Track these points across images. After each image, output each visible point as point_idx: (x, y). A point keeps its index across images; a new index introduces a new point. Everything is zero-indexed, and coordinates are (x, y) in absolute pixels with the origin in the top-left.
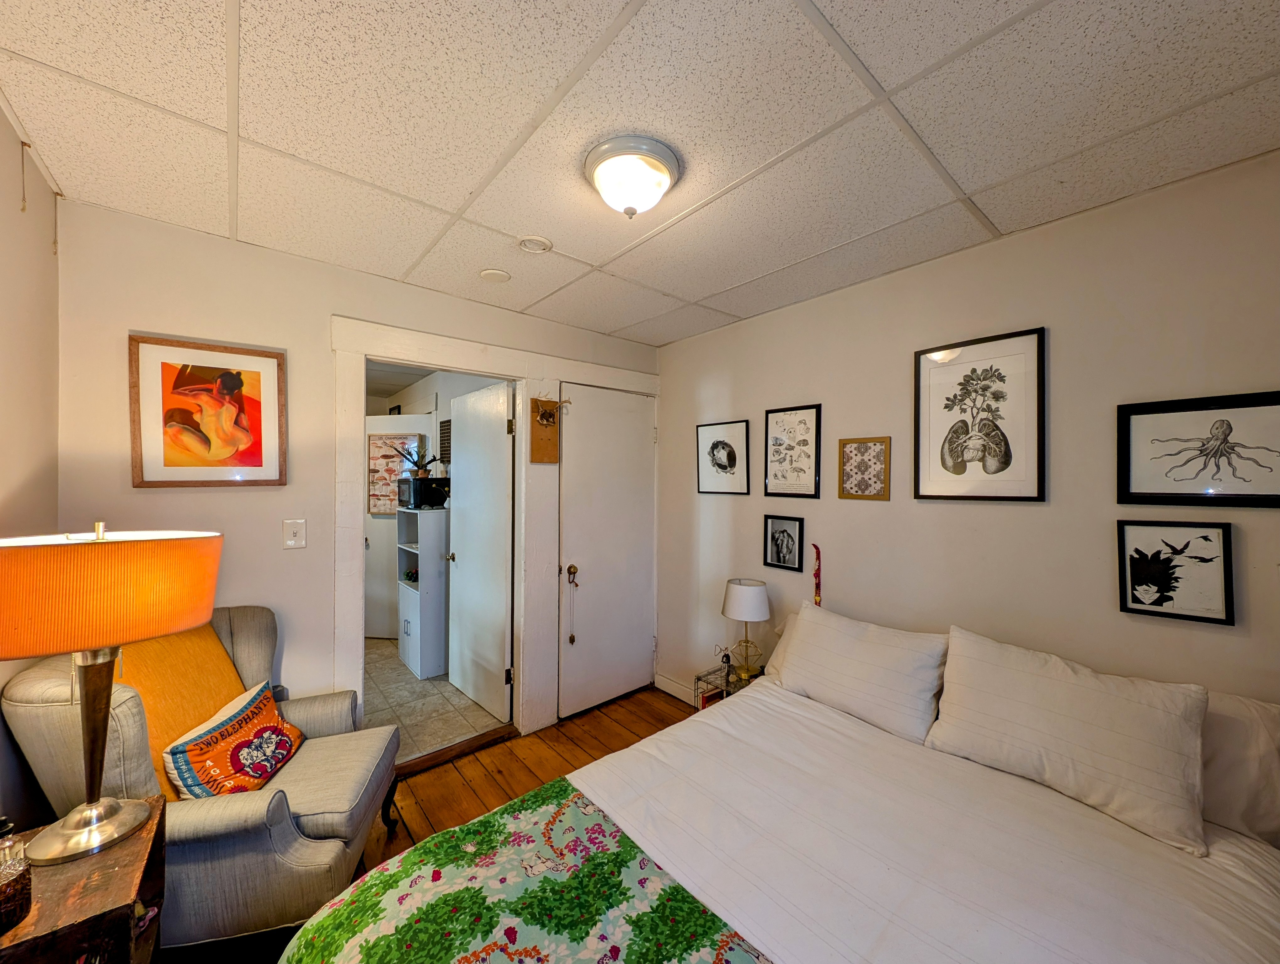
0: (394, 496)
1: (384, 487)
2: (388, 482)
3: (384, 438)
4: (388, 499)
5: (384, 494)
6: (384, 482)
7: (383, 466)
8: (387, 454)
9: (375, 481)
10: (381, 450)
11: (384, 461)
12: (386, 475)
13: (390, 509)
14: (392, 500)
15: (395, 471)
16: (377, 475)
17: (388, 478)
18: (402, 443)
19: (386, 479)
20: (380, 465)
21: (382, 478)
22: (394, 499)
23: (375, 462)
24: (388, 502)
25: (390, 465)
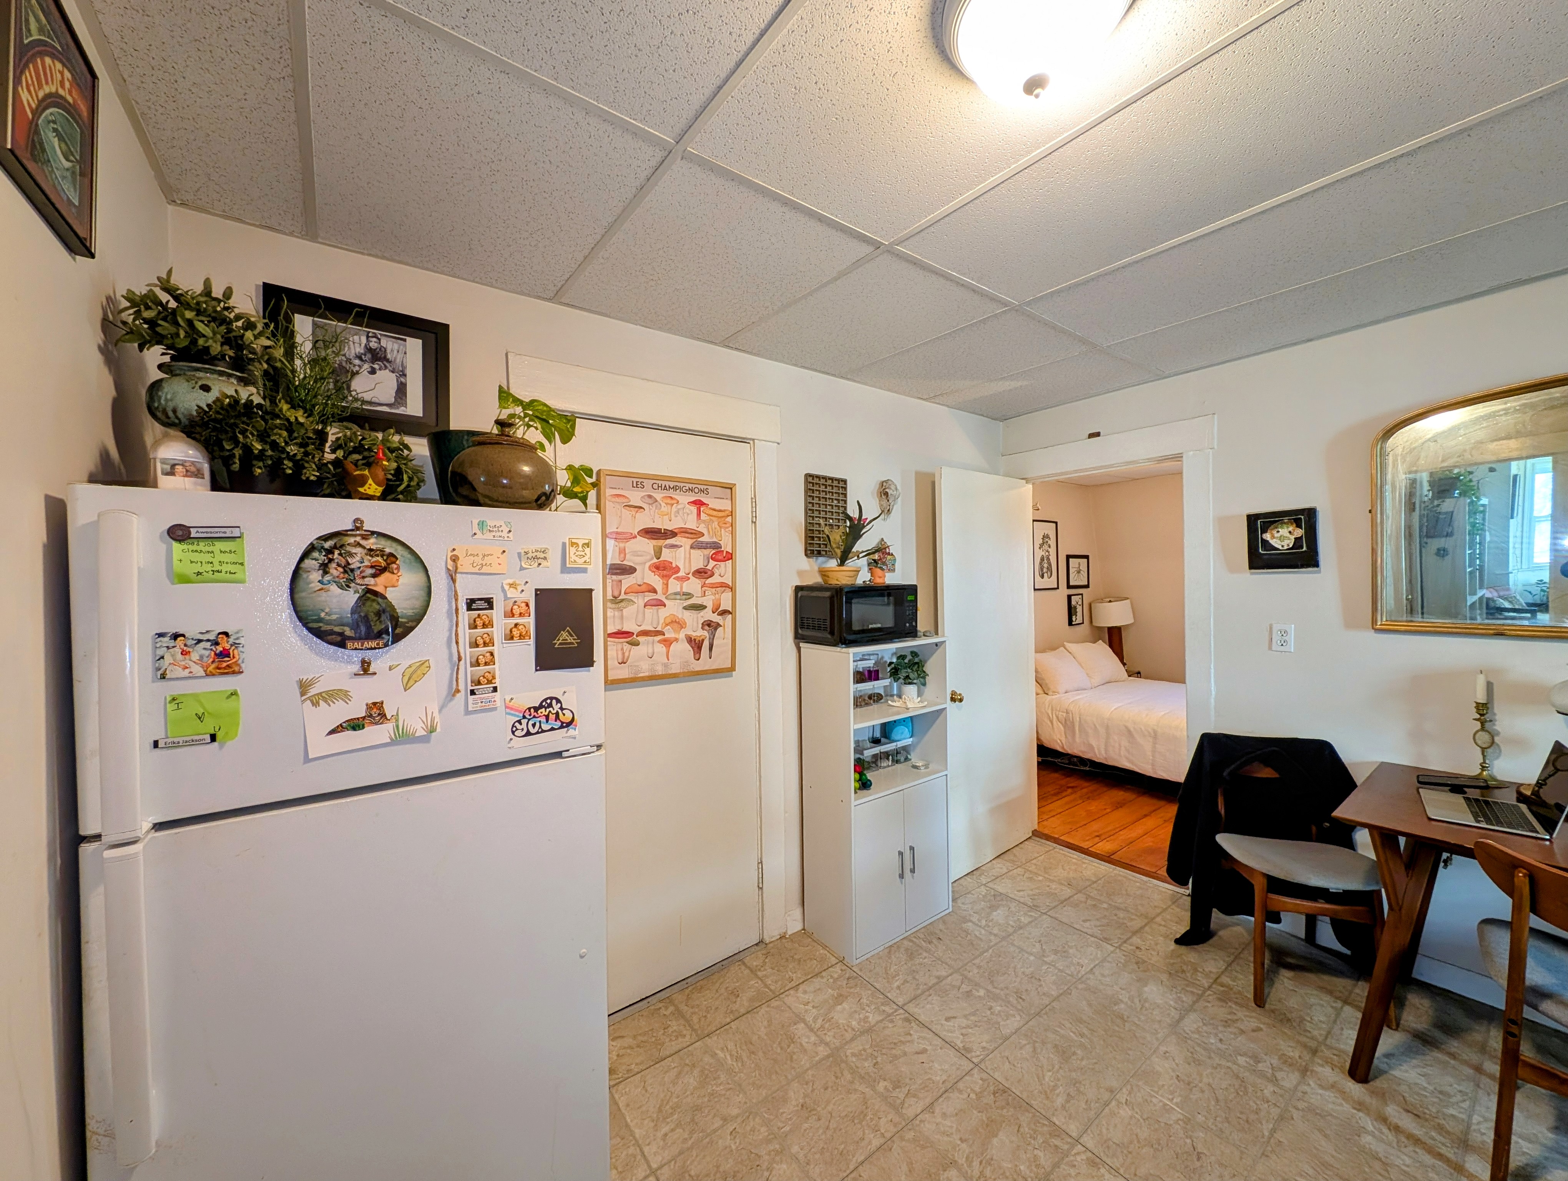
0: (675, 631)
1: (649, 611)
2: (660, 596)
3: (648, 483)
4: (659, 642)
5: (650, 628)
6: (650, 596)
7: (648, 557)
8: (657, 525)
9: (623, 596)
10: (640, 515)
11: (647, 545)
12: (655, 581)
13: (666, 665)
14: (668, 643)
15: (677, 569)
16: (628, 581)
17: (659, 587)
18: (695, 503)
19: (655, 591)
20: (636, 554)
21: (643, 588)
22: (676, 640)
23: (622, 545)
24: (660, 649)
25: (666, 555)
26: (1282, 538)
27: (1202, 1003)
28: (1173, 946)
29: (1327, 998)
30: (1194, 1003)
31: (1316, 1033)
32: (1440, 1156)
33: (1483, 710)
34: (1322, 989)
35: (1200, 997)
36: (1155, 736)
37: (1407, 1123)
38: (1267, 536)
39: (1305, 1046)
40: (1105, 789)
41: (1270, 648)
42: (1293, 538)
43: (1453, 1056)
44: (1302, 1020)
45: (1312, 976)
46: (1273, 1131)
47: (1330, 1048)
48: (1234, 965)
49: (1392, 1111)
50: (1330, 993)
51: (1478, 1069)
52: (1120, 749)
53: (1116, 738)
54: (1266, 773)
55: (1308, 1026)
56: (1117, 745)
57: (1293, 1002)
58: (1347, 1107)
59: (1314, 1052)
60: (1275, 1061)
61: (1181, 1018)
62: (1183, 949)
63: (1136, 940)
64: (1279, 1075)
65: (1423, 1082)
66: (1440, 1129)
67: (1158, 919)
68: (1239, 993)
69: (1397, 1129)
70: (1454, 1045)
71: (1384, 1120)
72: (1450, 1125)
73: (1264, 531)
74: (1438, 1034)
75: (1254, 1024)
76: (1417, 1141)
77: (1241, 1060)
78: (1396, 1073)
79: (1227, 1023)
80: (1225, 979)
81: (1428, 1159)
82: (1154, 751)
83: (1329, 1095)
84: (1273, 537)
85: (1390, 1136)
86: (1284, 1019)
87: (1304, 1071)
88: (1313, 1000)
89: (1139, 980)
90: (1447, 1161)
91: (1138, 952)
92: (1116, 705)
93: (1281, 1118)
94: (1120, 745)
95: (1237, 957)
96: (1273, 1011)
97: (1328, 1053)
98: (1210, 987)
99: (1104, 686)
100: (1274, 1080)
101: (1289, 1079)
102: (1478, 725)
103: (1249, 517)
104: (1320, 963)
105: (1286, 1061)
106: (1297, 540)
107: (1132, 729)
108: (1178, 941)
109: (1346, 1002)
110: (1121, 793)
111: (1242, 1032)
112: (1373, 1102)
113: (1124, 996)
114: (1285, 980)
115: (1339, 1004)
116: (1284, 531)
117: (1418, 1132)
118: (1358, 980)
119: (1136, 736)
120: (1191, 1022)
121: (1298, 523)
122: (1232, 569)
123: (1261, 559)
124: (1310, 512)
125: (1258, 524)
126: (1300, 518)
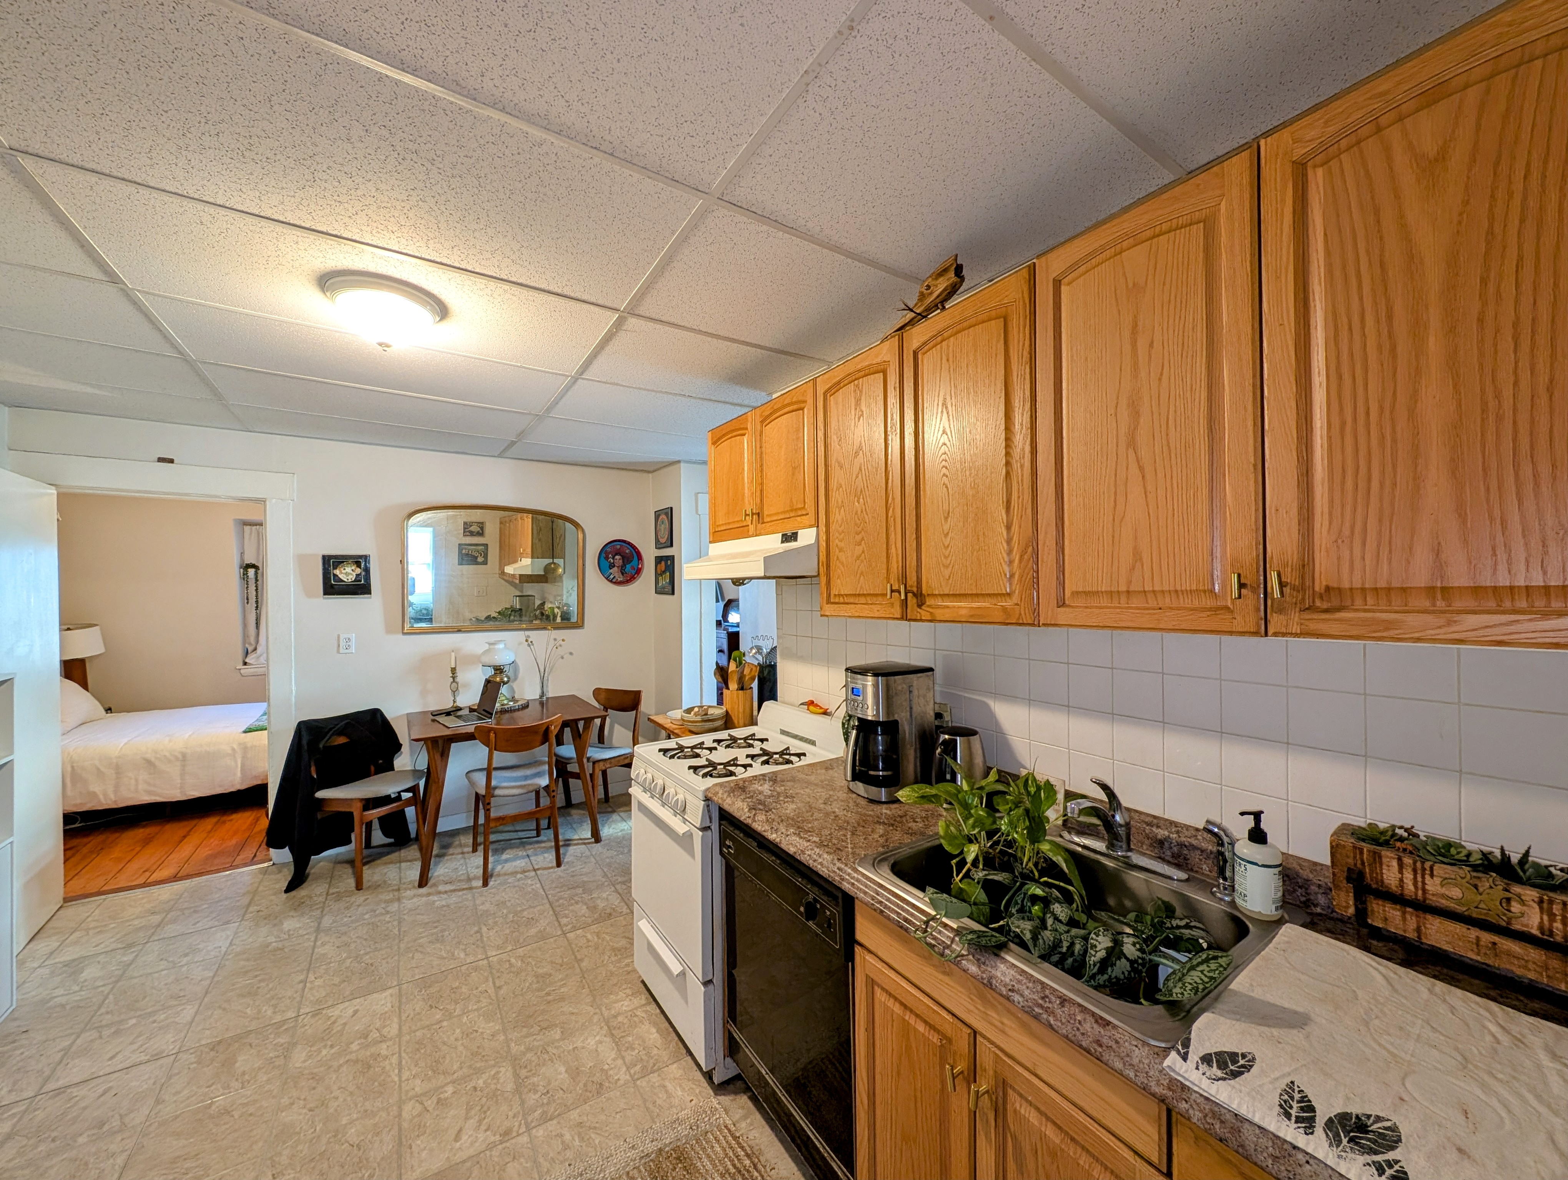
26: (347, 574)
27: (327, 909)
28: (285, 896)
29: (391, 866)
30: (322, 912)
31: (395, 882)
32: (464, 889)
33: (453, 670)
34: (386, 864)
35: (323, 908)
36: (184, 758)
37: (449, 887)
38: (337, 572)
39: (393, 890)
40: (117, 835)
41: (338, 652)
42: (354, 574)
43: (452, 854)
44: (385, 882)
45: (379, 862)
46: (399, 930)
47: (404, 884)
48: (333, 882)
49: (441, 888)
50: (391, 863)
51: (463, 853)
52: (137, 784)
53: (130, 774)
54: (342, 740)
55: (389, 882)
56: (133, 782)
57: (376, 878)
58: (424, 899)
59: (399, 890)
60: (383, 905)
61: (319, 924)
62: (293, 893)
63: (253, 908)
64: (388, 909)
65: (446, 870)
66: (460, 881)
67: (261, 888)
68: (345, 891)
69: (446, 892)
70: (451, 851)
71: (440, 893)
72: (462, 878)
73: (335, 568)
74: (444, 851)
75: (362, 899)
76: (454, 891)
77: (366, 917)
78: (436, 874)
79: (348, 908)
80: (331, 891)
81: (460, 893)
82: (183, 775)
83: (415, 900)
84: (341, 573)
85: (445, 896)
86: (376, 887)
87: (399, 899)
88: (385, 871)
89: (275, 925)
90: (466, 889)
91: (261, 913)
92: (125, 740)
93: (400, 923)
94: (137, 780)
95: (331, 878)
96: (369, 887)
97: (404, 886)
98: (326, 899)
99: (79, 729)
100: (388, 912)
101: (394, 907)
102: (451, 680)
103: (324, 557)
104: (379, 854)
105: (388, 902)
106: (357, 575)
107: (153, 760)
108: (287, 891)
109: (400, 862)
110: (141, 830)
111: (359, 906)
112: (432, 890)
113: (271, 939)
114: (367, 872)
115: (398, 865)
116: (348, 569)
117: (452, 887)
118: (400, 850)
119: (157, 763)
120: (327, 921)
121: (358, 564)
122: (309, 594)
123: (332, 588)
124: (366, 558)
125: (331, 562)
126: (360, 561)
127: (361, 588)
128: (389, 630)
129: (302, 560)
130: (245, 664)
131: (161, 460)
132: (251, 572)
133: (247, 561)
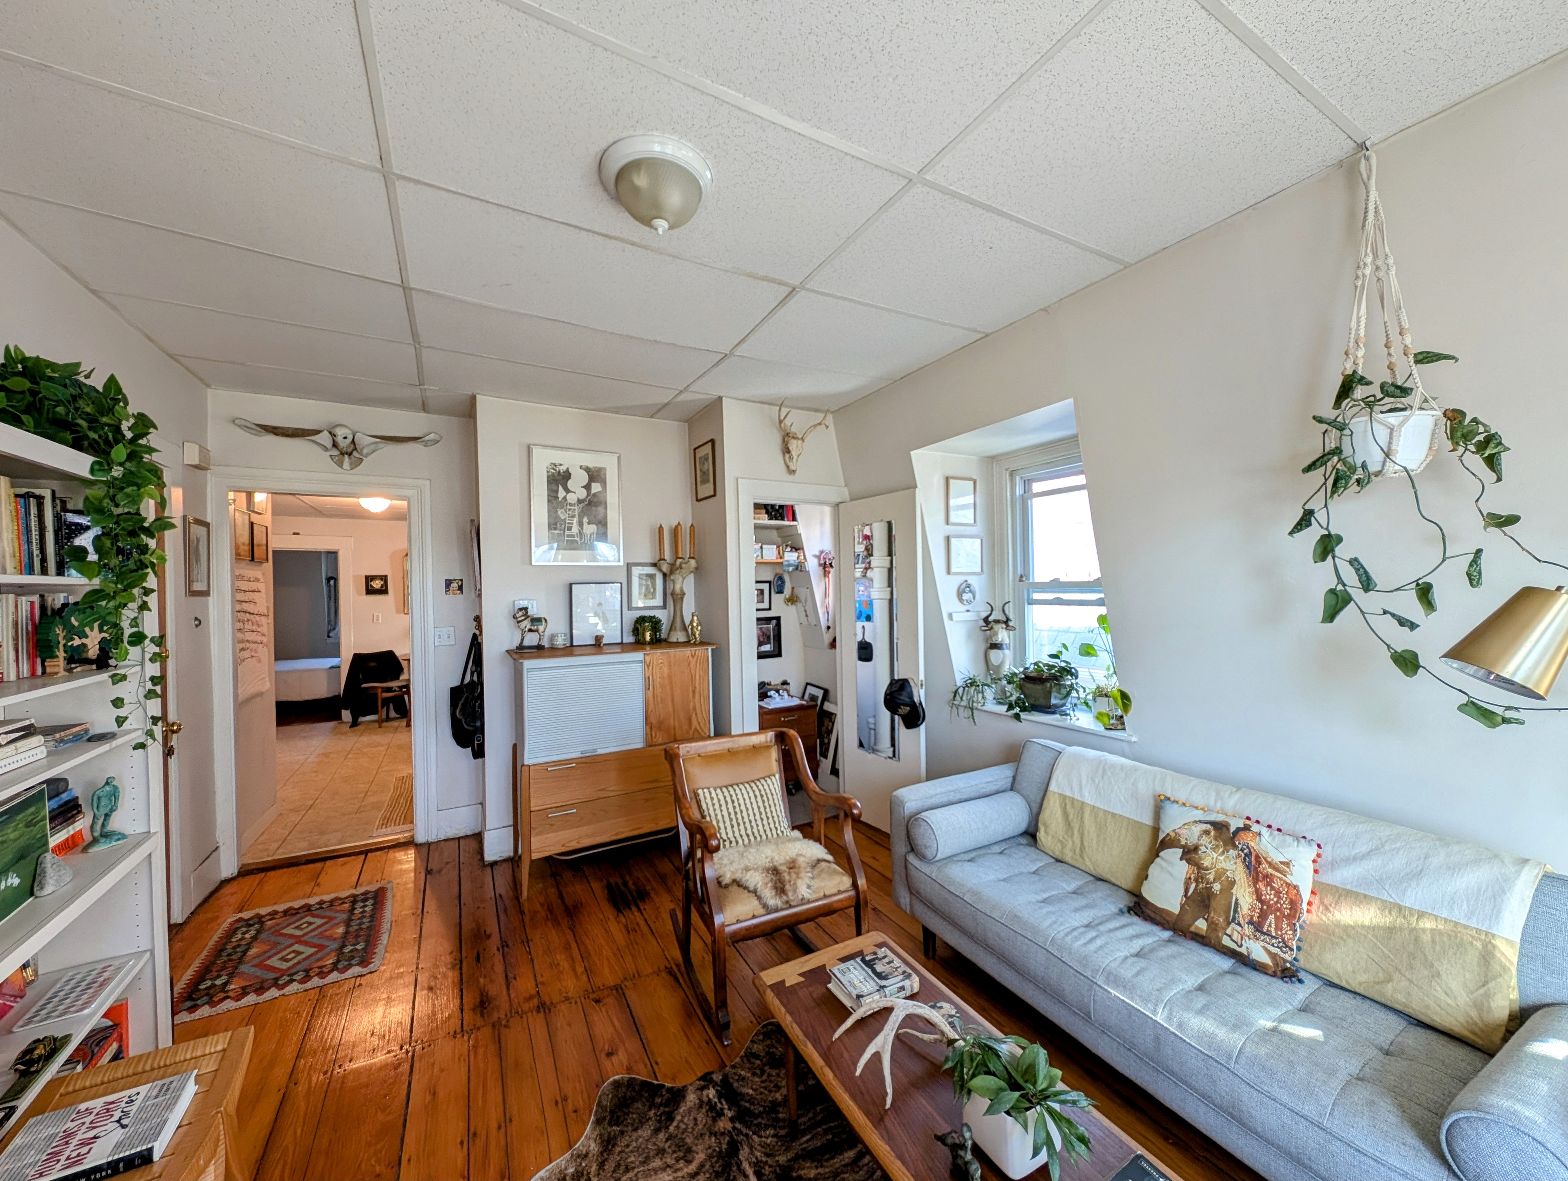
38: (372, 583)
42: (380, 584)
84: (374, 584)
103: (366, 576)
106: (382, 585)
121: (382, 580)
122: (359, 594)
123: (370, 591)
124: (386, 576)
125: (369, 579)
126: (384, 578)
127: (384, 591)
128: (398, 612)
129: (355, 577)
130: (329, 637)
131: (294, 534)
132: (332, 582)
133: (330, 575)
